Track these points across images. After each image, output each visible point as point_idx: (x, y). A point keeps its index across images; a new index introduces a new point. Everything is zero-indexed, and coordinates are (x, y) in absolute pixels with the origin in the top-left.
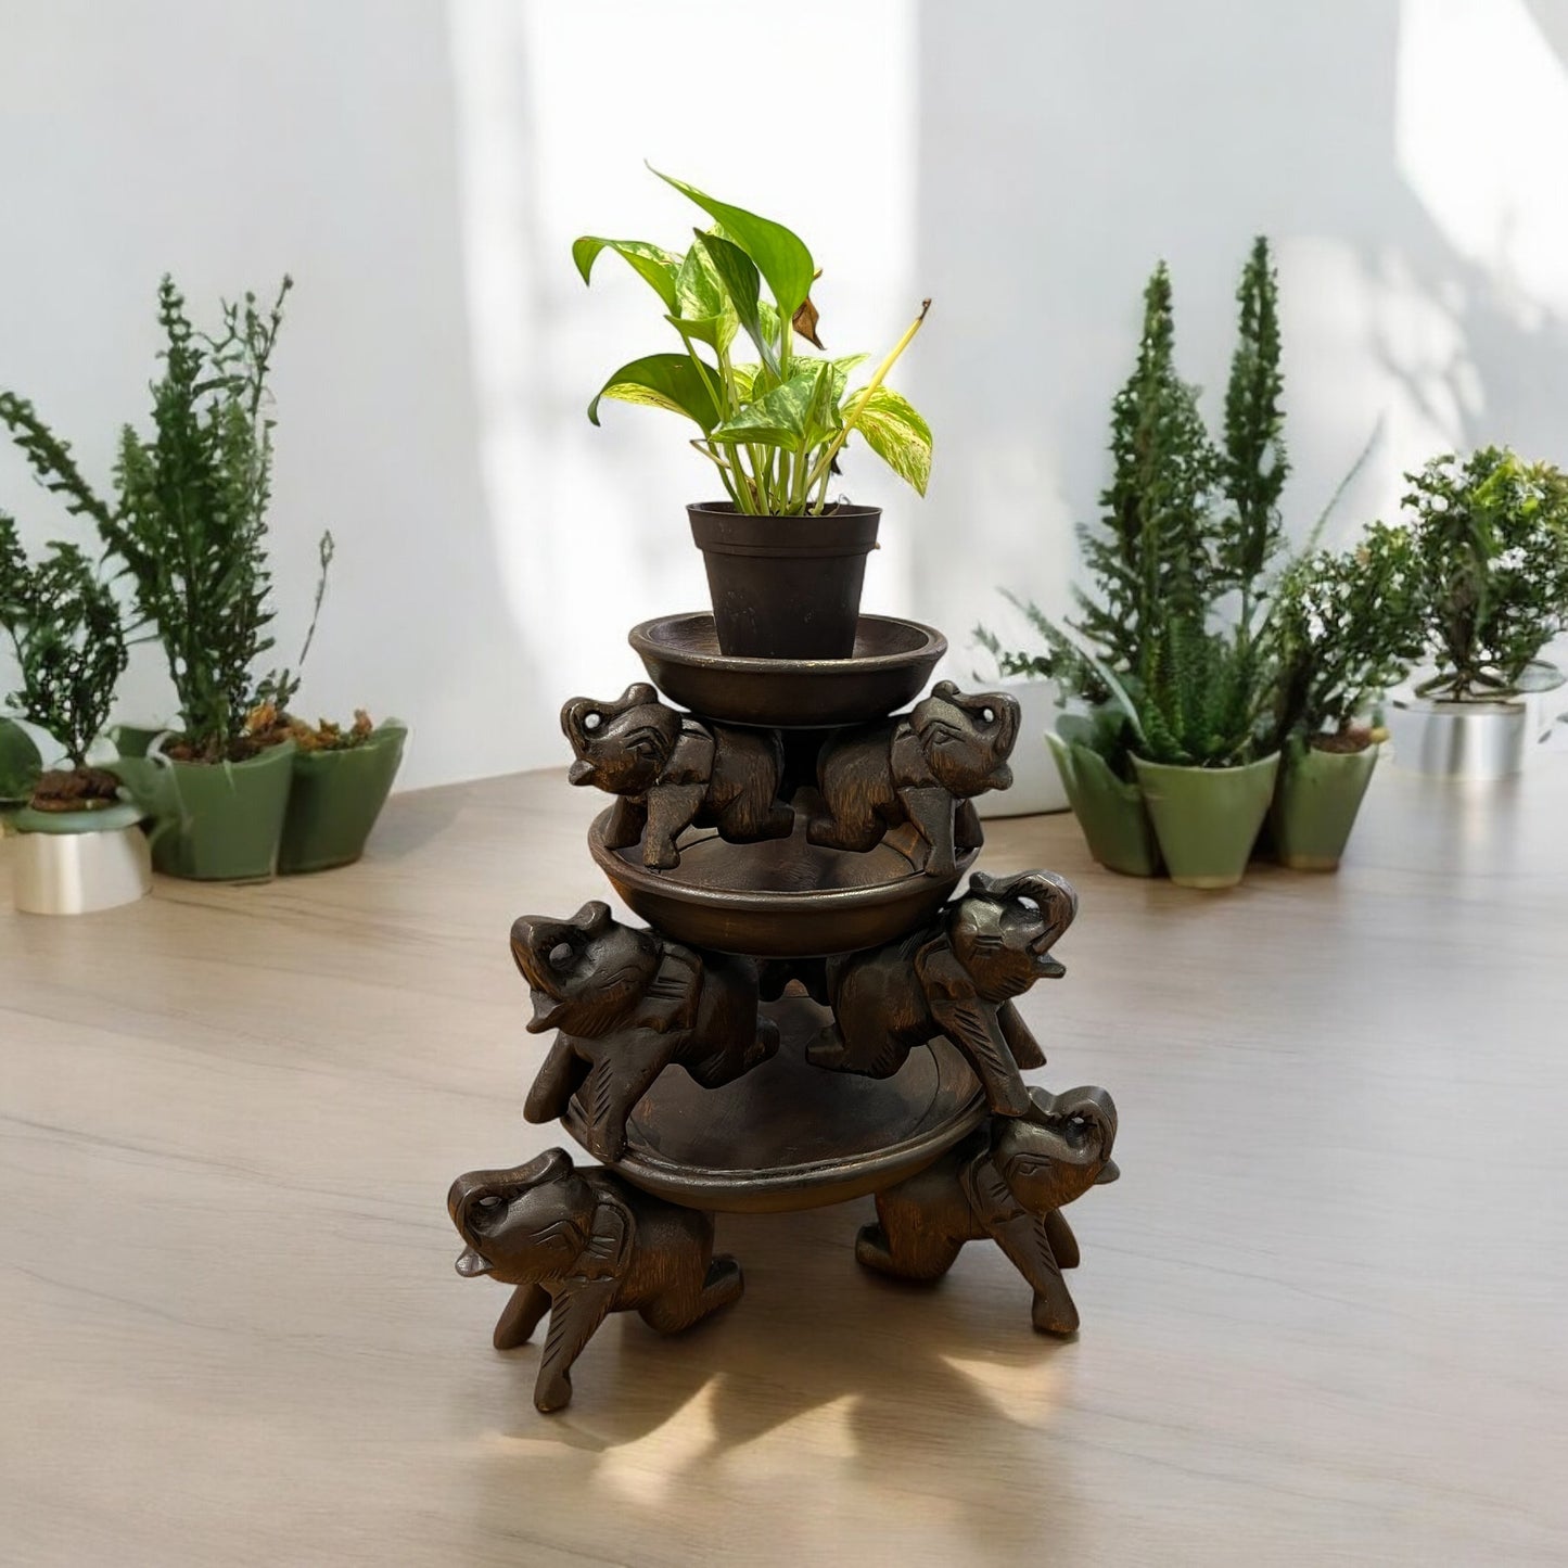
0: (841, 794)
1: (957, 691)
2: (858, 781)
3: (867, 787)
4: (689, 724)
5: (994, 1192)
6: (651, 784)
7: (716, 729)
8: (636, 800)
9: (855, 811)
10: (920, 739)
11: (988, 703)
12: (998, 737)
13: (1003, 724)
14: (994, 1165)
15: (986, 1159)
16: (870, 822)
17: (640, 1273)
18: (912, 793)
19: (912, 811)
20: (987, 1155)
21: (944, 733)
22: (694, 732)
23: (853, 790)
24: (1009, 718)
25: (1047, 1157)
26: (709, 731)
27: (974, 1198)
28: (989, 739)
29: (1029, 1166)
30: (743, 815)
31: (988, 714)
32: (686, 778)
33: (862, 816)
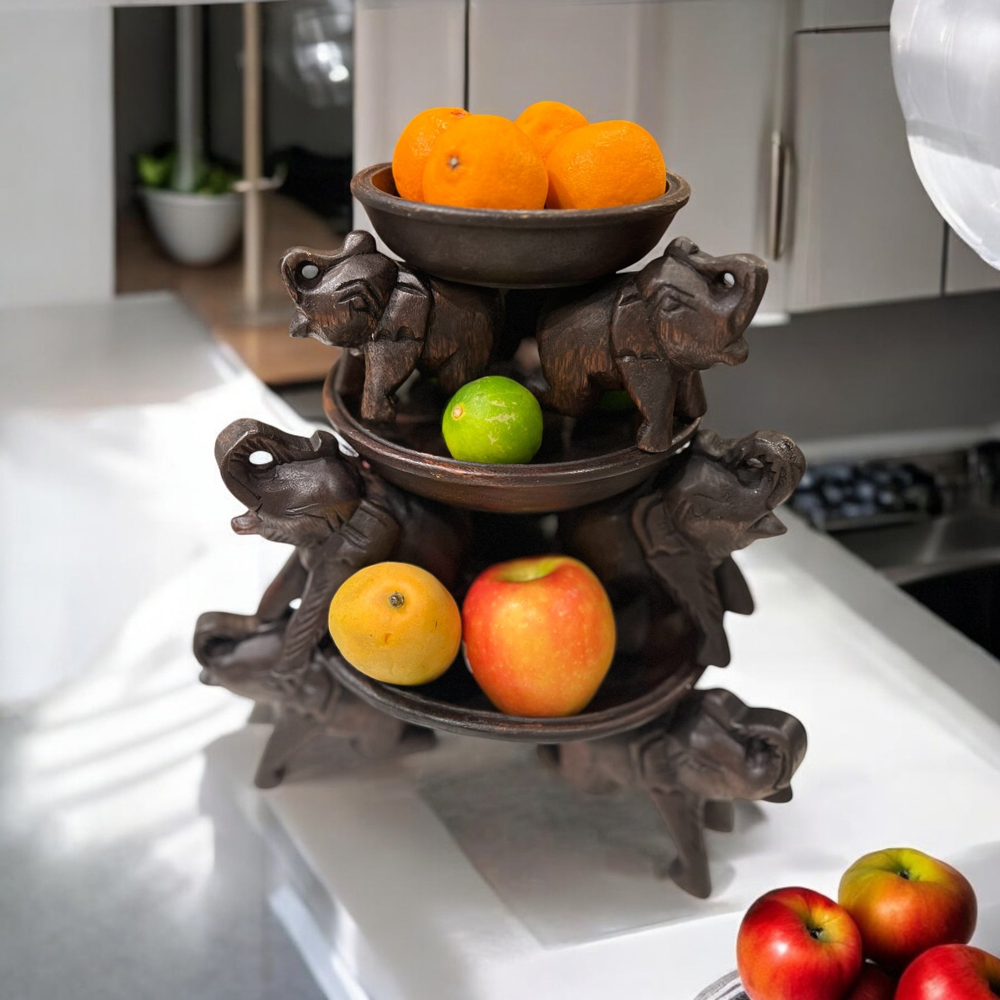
0: (557, 359)
1: (695, 250)
2: (576, 347)
3: (585, 354)
4: (406, 277)
6: (367, 339)
7: (433, 283)
8: (356, 353)
9: (570, 378)
10: (647, 306)
11: (730, 267)
12: (736, 308)
13: (745, 293)
16: (584, 390)
18: (632, 364)
19: (630, 383)
21: (675, 300)
22: (411, 286)
23: (569, 356)
24: (752, 286)
26: (424, 286)
28: (726, 309)
30: (459, 374)
31: (729, 278)
32: (400, 335)
33: (577, 384)
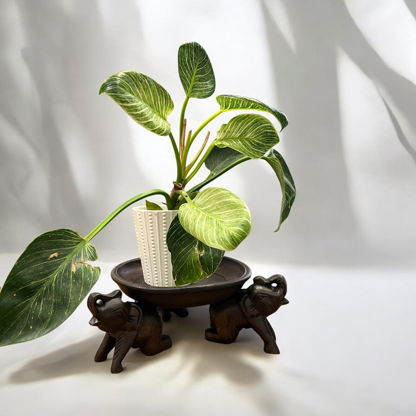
5: (250, 307)
14: (250, 299)
15: (247, 297)
17: (143, 331)
20: (247, 296)
25: (267, 294)
27: (244, 309)
29: (261, 298)
